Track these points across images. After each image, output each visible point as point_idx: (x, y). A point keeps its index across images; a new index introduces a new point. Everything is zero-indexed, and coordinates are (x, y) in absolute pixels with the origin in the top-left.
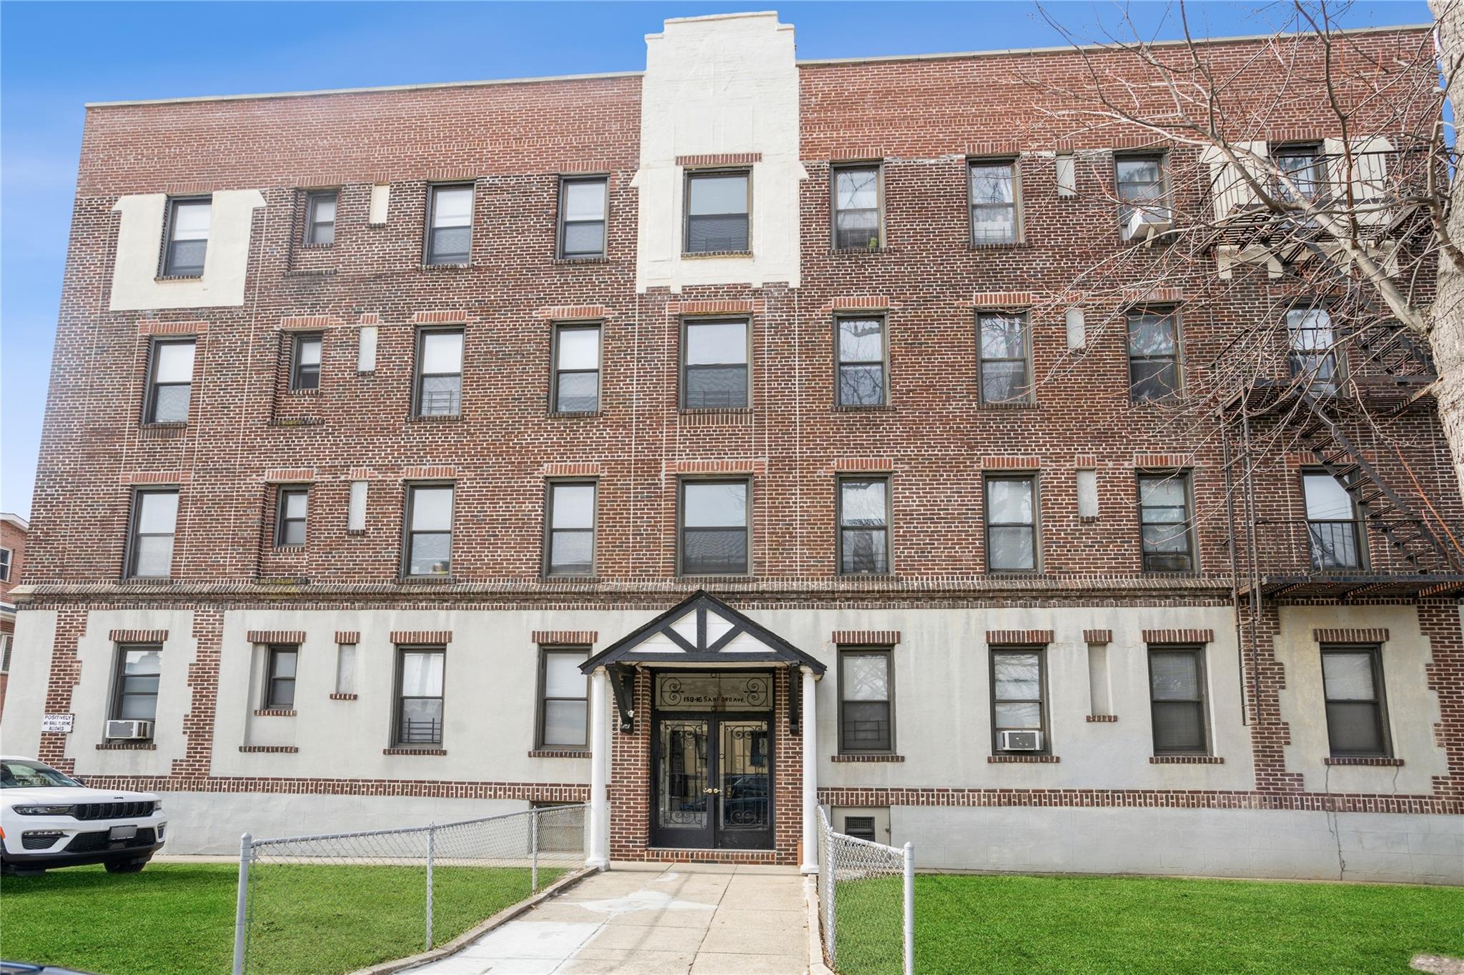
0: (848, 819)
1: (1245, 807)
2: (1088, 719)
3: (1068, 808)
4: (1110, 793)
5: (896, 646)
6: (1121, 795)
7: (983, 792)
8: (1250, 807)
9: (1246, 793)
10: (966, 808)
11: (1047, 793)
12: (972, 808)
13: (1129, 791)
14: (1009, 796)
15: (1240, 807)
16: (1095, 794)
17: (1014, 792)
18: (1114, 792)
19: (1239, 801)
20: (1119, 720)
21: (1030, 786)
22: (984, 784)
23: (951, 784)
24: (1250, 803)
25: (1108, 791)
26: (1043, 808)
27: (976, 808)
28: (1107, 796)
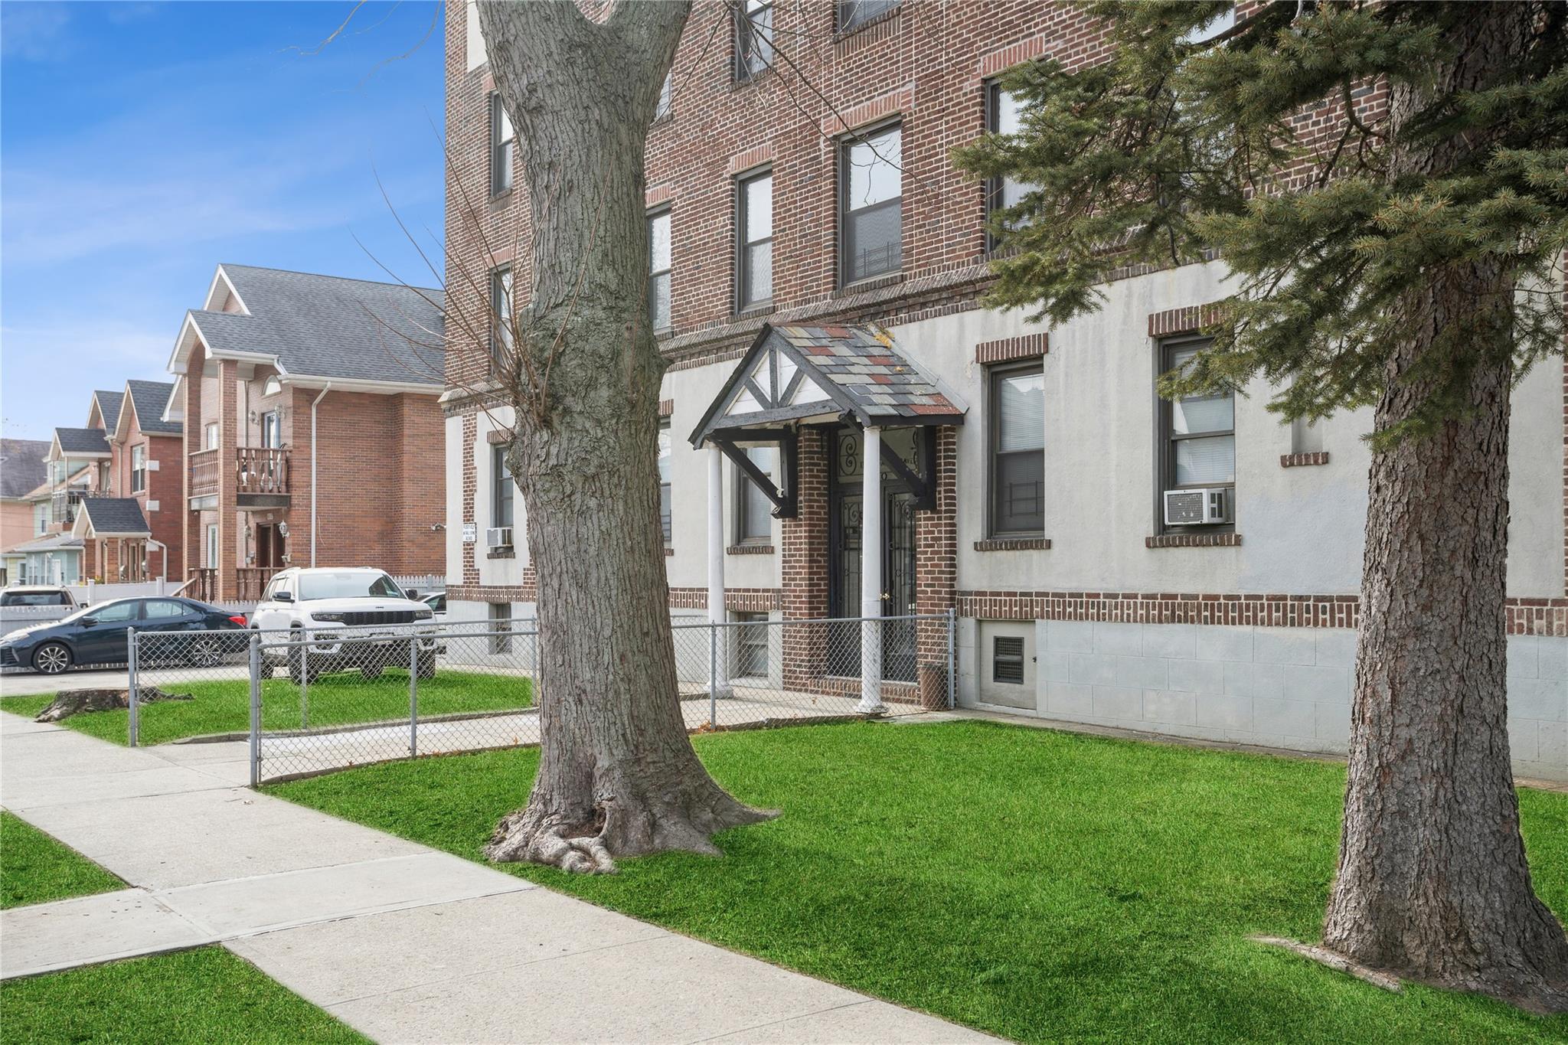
0: (997, 640)
1: (1540, 633)
2: (1287, 462)
3: (1250, 628)
4: (1311, 603)
5: (1045, 356)
6: (1328, 605)
7: (1139, 600)
8: (1550, 632)
9: (1544, 602)
10: (1119, 625)
11: (1222, 601)
12: (1126, 625)
13: (1341, 599)
14: (1173, 605)
15: (1530, 631)
16: (1289, 603)
17: (1179, 600)
18: (1318, 599)
19: (1530, 620)
20: (1334, 460)
21: (1200, 588)
22: (1142, 584)
23: (1105, 586)
24: (1550, 624)
25: (1308, 598)
26: (1217, 627)
27: (1132, 625)
28: (1308, 606)
